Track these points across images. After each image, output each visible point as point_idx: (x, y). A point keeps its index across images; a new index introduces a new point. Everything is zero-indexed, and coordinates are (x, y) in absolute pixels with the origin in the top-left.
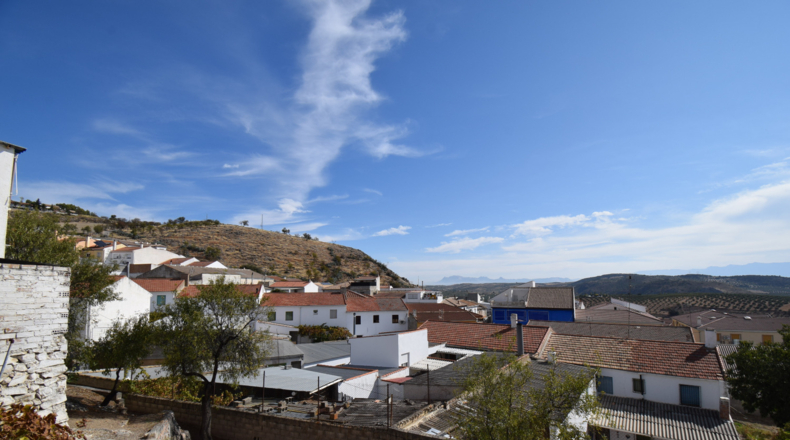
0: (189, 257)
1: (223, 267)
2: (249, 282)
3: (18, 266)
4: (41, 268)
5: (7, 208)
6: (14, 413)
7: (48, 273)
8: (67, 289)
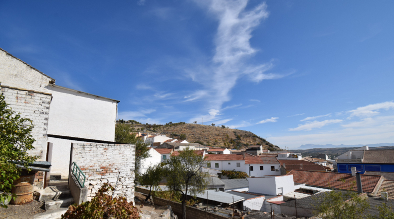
0: (174, 139)
1: (188, 143)
2: (198, 149)
3: (119, 145)
4: (126, 145)
5: (114, 124)
6: (120, 200)
7: (128, 147)
8: (134, 153)
